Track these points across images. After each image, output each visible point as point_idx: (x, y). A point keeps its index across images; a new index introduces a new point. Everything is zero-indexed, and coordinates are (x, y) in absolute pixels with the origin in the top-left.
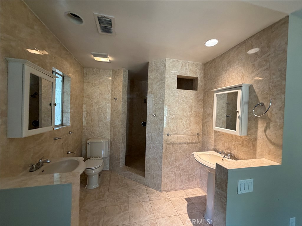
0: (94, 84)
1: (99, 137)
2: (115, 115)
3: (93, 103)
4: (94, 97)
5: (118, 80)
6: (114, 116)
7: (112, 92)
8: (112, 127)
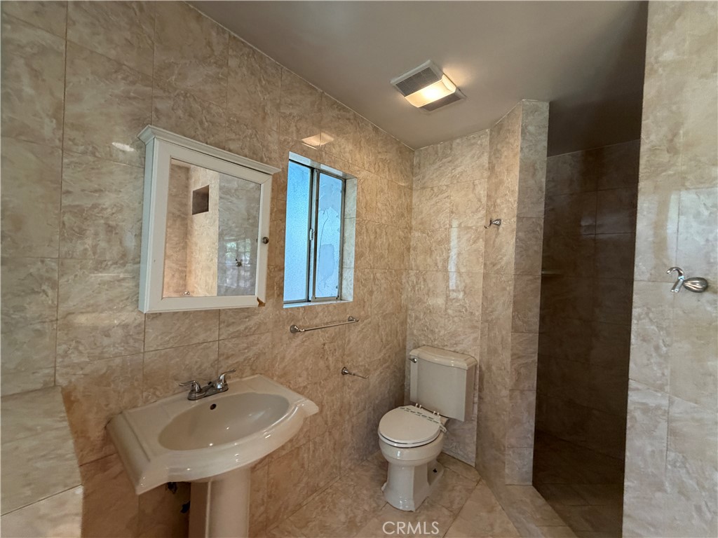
0: (436, 190)
1: (445, 348)
2: (494, 280)
3: (434, 246)
4: (437, 226)
5: (505, 153)
6: (492, 285)
7: (489, 204)
8: (487, 321)
